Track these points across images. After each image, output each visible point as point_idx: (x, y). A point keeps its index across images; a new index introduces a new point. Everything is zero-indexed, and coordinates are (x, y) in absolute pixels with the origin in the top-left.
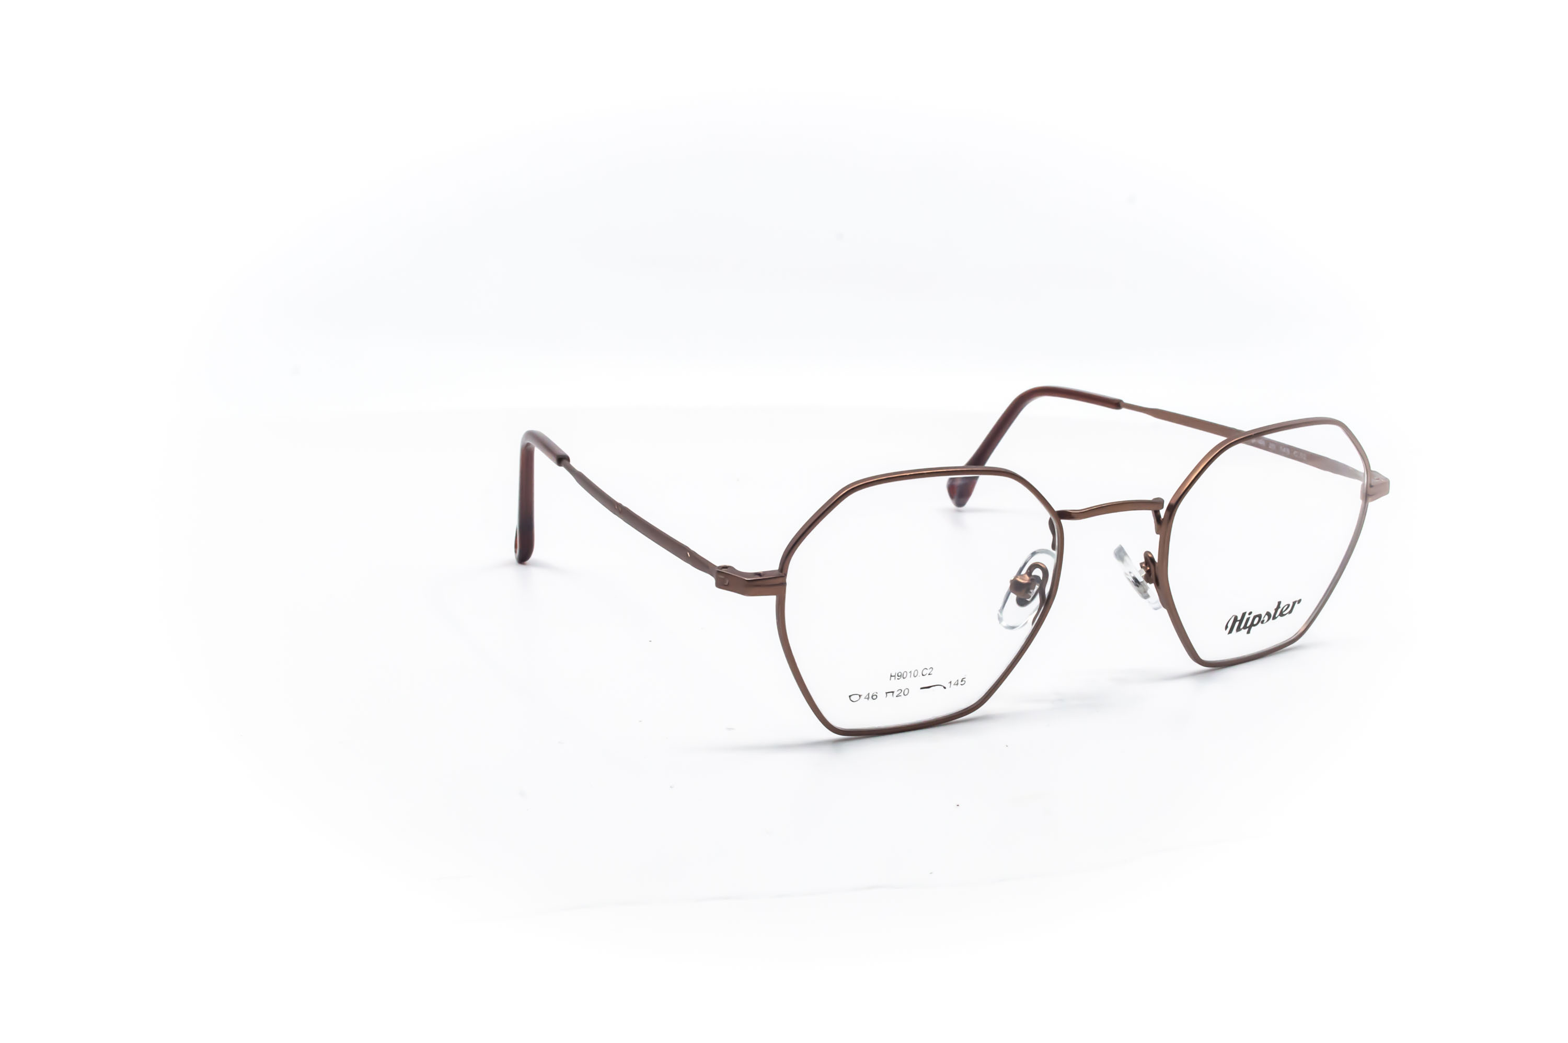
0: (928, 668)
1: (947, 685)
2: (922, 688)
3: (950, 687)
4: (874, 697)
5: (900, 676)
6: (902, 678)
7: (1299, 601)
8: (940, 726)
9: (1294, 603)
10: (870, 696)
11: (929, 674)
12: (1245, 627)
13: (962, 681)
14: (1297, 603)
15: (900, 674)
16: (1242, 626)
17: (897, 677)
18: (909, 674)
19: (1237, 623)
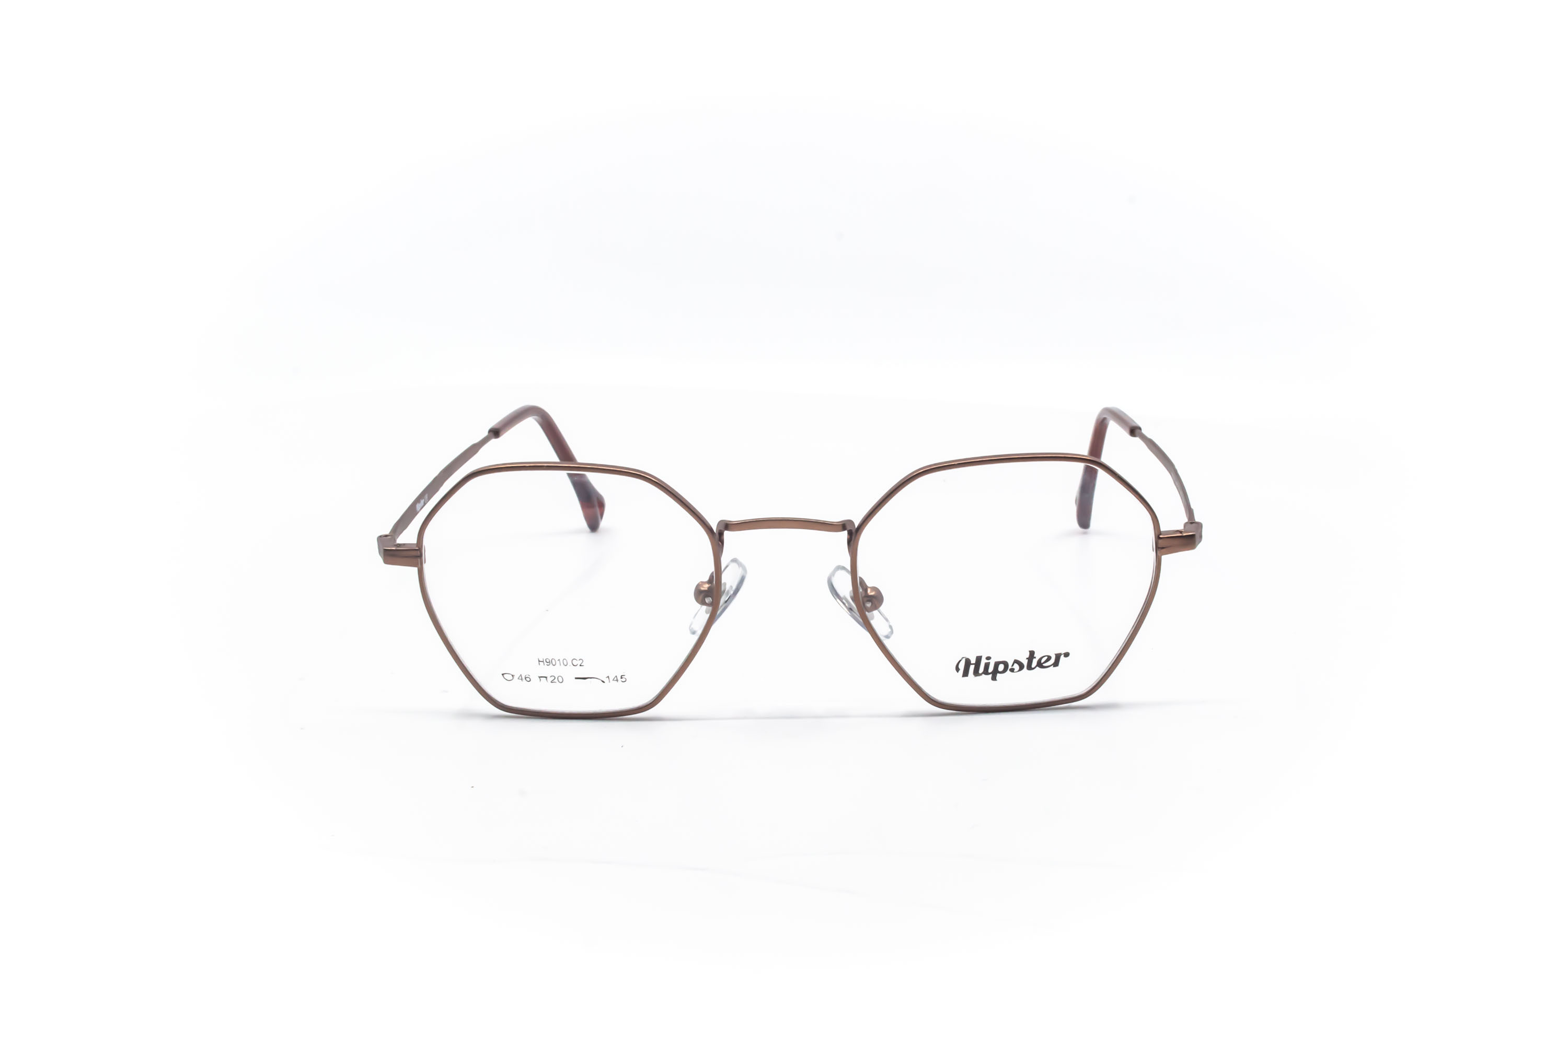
0: (578, 659)
1: (606, 680)
2: (576, 678)
3: (609, 682)
4: (528, 679)
5: (549, 662)
6: (551, 664)
7: (1067, 655)
8: (610, 720)
9: (1058, 657)
10: (524, 678)
11: (580, 665)
12: (986, 672)
13: (621, 678)
14: (1063, 656)
15: (548, 661)
16: (981, 670)
17: (545, 663)
18: (558, 662)
19: (972, 668)
